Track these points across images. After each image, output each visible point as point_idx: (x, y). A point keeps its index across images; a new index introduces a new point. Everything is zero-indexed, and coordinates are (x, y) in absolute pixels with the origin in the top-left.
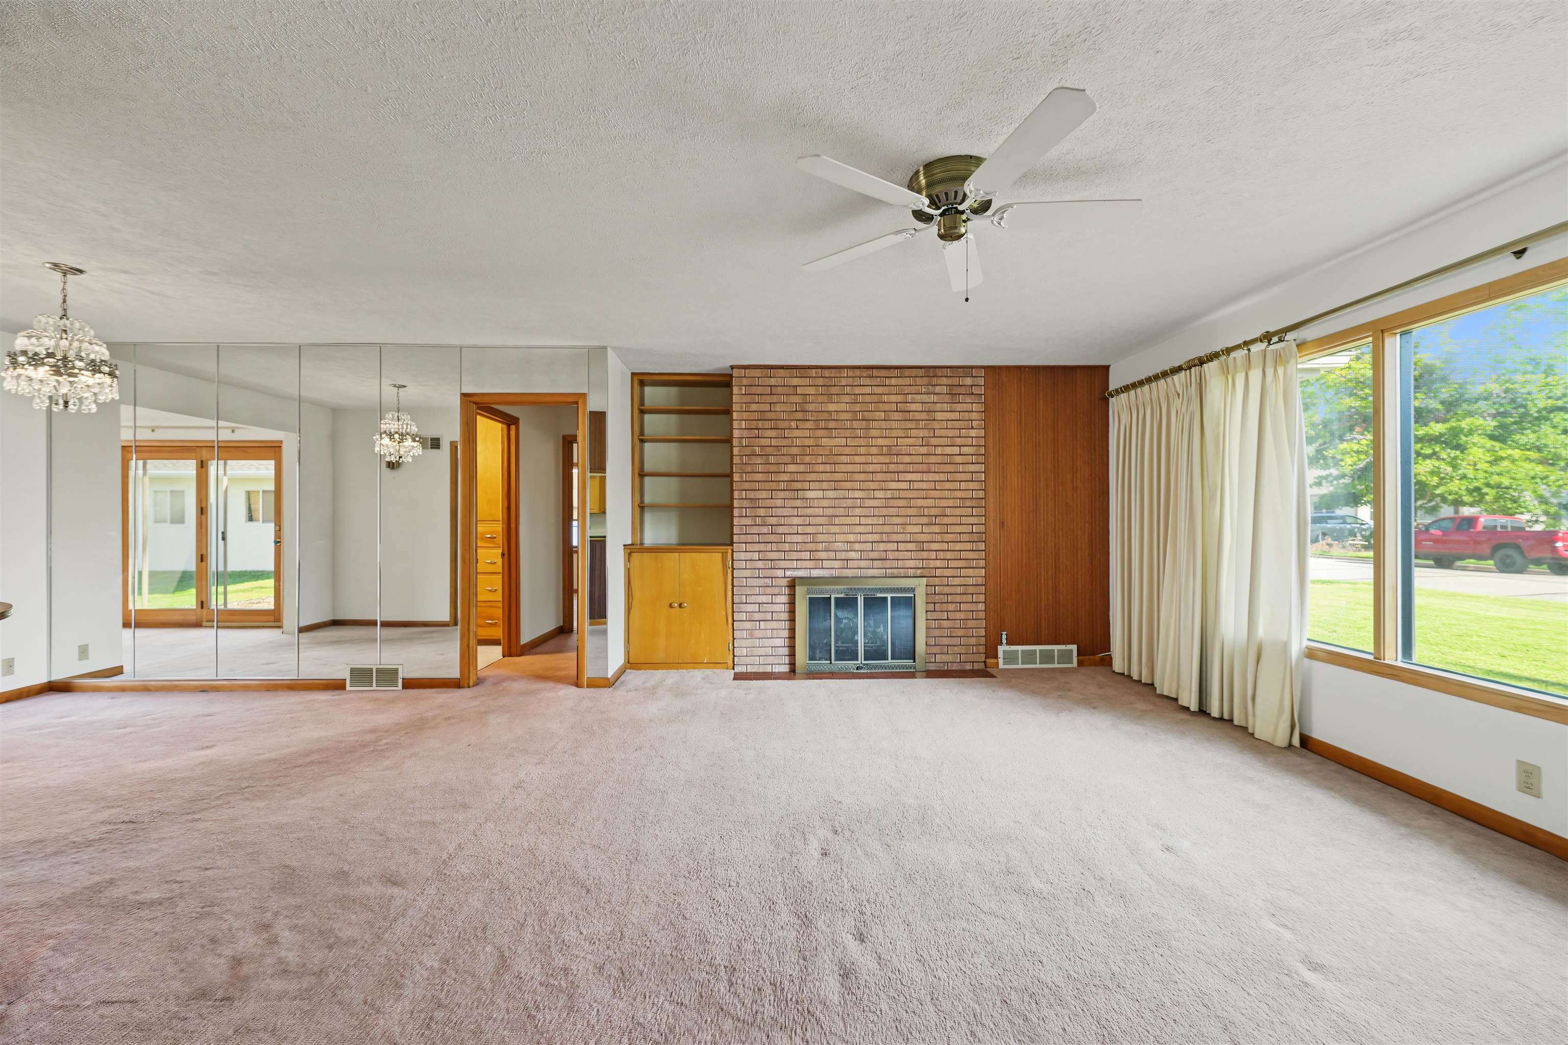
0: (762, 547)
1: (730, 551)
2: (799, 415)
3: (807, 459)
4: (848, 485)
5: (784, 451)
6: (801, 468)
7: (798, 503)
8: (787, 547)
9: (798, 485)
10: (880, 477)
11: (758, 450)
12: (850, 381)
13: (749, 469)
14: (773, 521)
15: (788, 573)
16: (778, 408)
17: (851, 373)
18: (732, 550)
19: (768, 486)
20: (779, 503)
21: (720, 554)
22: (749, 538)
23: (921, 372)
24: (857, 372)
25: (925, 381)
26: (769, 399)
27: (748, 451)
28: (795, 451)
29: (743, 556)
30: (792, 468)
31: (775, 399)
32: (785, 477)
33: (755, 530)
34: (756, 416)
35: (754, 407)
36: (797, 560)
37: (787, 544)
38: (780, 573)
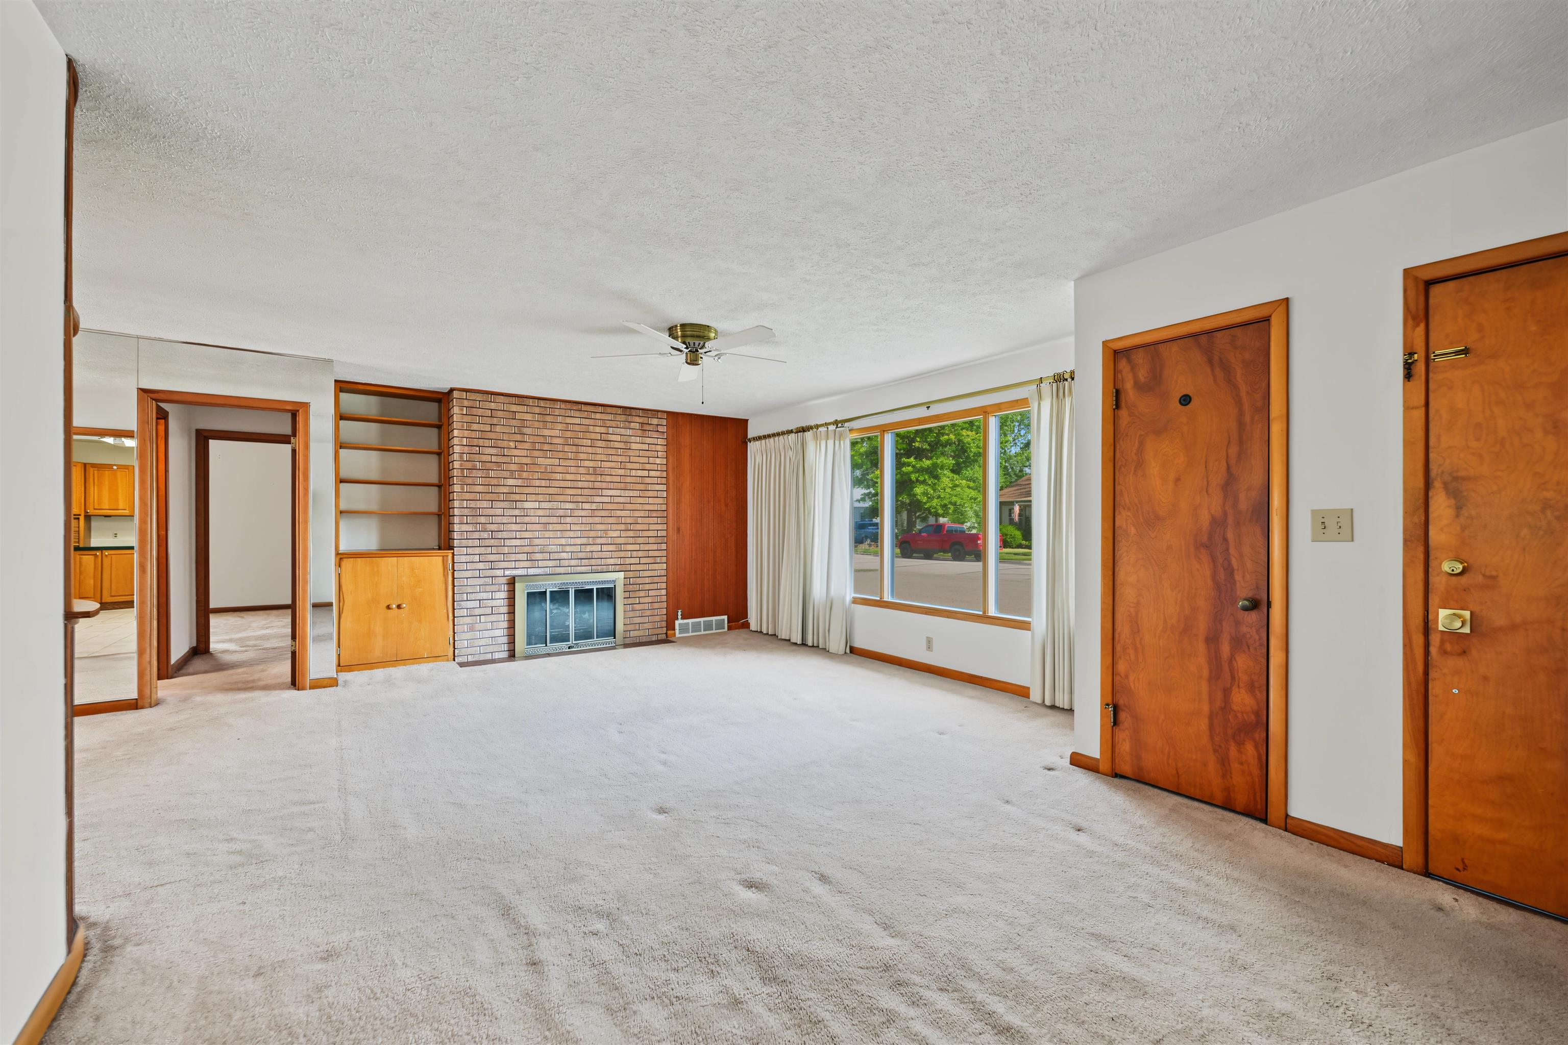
0: (482, 550)
1: (450, 555)
2: (518, 437)
3: (525, 475)
4: (561, 498)
5: (505, 466)
6: (519, 482)
7: (517, 512)
8: (506, 550)
9: (517, 497)
10: (586, 492)
11: (478, 465)
12: (563, 412)
13: (470, 481)
14: (493, 527)
15: (507, 573)
16: (498, 429)
17: (563, 406)
18: (453, 554)
19: (488, 496)
20: (499, 512)
21: (441, 558)
22: (470, 543)
23: (620, 411)
24: (568, 406)
25: (623, 418)
26: (489, 420)
27: (469, 465)
28: (513, 467)
29: (464, 559)
30: (511, 482)
31: (495, 421)
32: (505, 490)
33: (476, 535)
34: (477, 434)
35: (475, 427)
36: (515, 561)
37: (506, 548)
38: (499, 573)
